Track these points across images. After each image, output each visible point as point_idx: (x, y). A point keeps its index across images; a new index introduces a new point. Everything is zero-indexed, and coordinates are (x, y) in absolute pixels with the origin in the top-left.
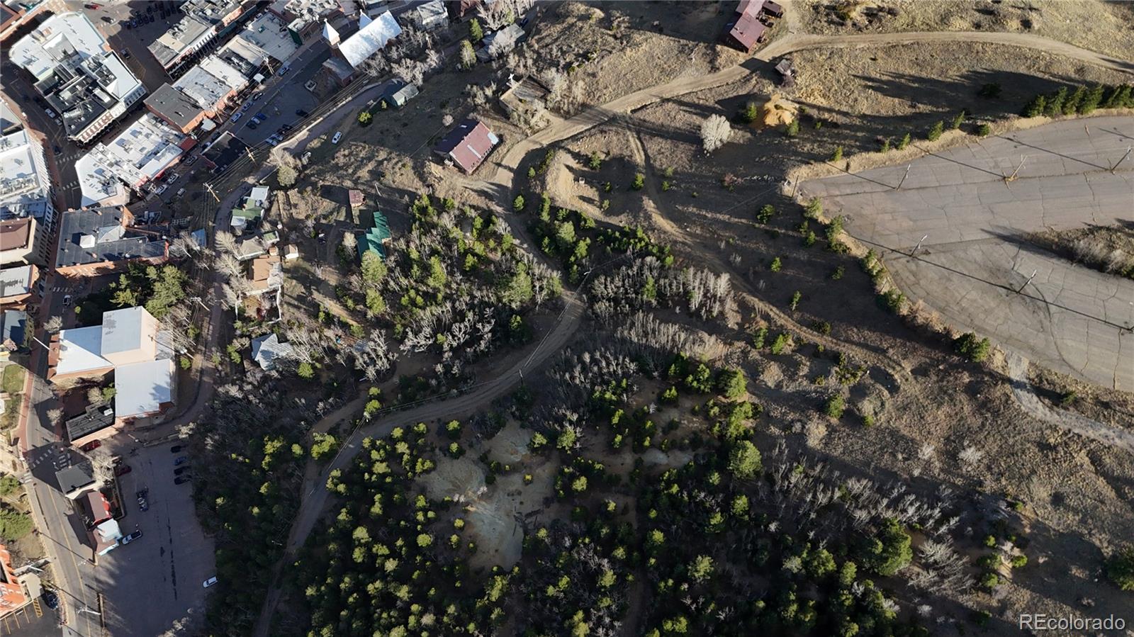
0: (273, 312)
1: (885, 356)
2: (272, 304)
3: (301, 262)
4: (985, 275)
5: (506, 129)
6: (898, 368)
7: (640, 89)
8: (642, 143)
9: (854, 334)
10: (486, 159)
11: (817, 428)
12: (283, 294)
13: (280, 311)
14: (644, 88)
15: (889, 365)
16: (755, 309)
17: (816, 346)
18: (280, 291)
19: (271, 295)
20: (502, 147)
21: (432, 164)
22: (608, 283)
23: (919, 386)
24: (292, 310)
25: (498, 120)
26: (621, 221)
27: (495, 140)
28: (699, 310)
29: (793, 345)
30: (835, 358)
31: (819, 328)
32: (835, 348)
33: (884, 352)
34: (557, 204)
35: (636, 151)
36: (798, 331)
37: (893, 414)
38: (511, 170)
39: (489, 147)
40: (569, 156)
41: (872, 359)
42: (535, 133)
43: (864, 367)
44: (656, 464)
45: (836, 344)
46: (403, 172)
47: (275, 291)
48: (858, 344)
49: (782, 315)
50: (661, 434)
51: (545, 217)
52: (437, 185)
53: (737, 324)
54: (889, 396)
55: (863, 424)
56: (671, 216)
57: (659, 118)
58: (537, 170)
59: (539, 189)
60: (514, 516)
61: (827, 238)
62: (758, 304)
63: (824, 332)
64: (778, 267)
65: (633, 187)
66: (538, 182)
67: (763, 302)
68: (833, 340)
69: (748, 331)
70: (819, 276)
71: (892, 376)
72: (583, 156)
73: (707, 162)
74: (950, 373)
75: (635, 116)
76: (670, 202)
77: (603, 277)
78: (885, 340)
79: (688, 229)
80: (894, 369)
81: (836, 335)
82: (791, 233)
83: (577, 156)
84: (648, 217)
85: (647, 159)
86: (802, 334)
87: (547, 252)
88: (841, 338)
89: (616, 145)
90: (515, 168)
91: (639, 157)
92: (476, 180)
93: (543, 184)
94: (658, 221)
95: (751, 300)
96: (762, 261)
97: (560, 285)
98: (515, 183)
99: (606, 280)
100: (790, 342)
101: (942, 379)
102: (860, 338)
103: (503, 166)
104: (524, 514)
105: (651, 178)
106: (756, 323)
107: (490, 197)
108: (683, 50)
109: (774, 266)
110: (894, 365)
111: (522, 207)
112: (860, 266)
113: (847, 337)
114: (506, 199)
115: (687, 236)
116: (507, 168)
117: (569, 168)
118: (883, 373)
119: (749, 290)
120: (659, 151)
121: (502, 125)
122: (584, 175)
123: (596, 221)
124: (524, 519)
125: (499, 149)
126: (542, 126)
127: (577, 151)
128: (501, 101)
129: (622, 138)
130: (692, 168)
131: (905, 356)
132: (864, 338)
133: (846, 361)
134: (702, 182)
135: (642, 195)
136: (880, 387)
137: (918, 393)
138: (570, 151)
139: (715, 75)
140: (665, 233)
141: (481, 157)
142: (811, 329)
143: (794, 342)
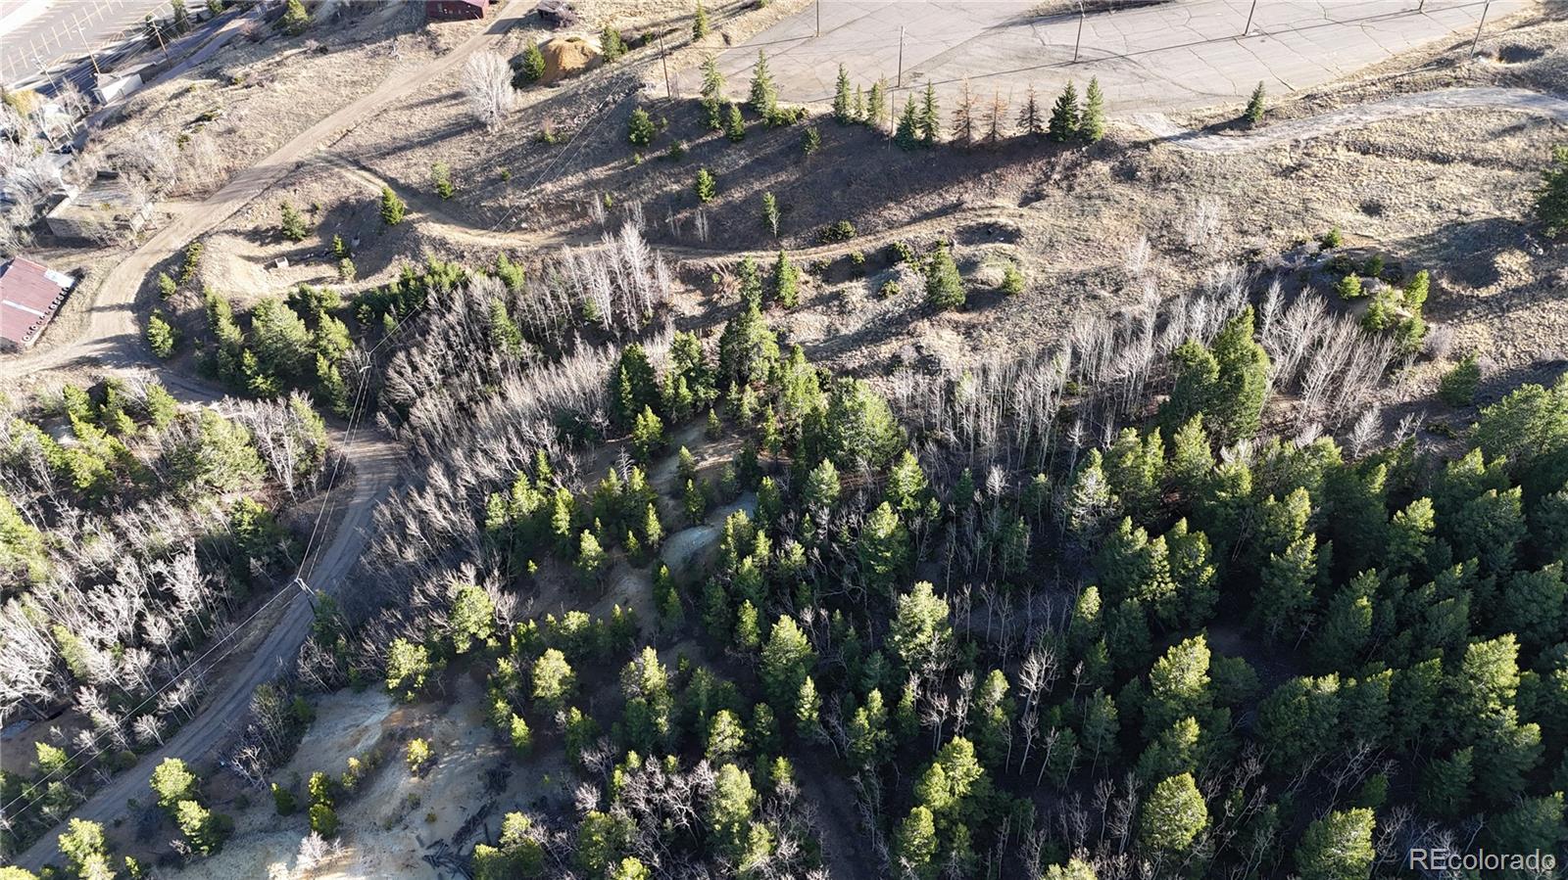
1: (964, 211)
4: (1018, 64)
5: (77, 259)
6: (997, 212)
7: (327, 116)
8: (369, 170)
9: (896, 212)
10: (57, 314)
11: (941, 338)
14: (333, 112)
15: (980, 216)
16: (712, 269)
17: (849, 258)
20: (85, 281)
22: (417, 359)
23: (1045, 213)
25: (61, 256)
26: (389, 277)
27: (67, 282)
28: (618, 318)
29: (810, 279)
30: (891, 256)
31: (837, 236)
32: (880, 244)
33: (957, 207)
34: (247, 305)
35: (365, 183)
36: (804, 257)
37: (1041, 260)
38: (121, 307)
39: (56, 296)
40: (240, 241)
41: (948, 225)
42: (148, 240)
43: (944, 239)
44: (695, 554)
45: (879, 239)
48: (913, 221)
49: (764, 253)
50: (671, 503)
51: (230, 332)
53: (700, 304)
54: (1013, 246)
55: (1009, 294)
56: (483, 224)
57: (381, 133)
58: (177, 278)
59: (196, 299)
60: (426, 858)
61: (760, 115)
62: (714, 262)
63: (846, 237)
64: (710, 190)
65: (387, 222)
66: (188, 294)
67: (720, 255)
68: (869, 238)
69: (724, 303)
70: (783, 168)
71: (996, 223)
72: (267, 231)
73: (501, 137)
74: (1075, 176)
75: (337, 149)
76: (468, 206)
77: (402, 355)
78: (947, 191)
79: (524, 225)
80: (990, 215)
81: (869, 230)
82: (701, 141)
83: (256, 235)
84: (440, 245)
85: (392, 182)
86: (816, 258)
87: (264, 386)
88: (880, 228)
89: (324, 192)
90: (132, 301)
91: (375, 188)
92: (46, 352)
93: (200, 289)
94: (461, 240)
95: (699, 263)
96: (679, 201)
97: (320, 425)
98: (143, 321)
99: (409, 355)
100: (804, 277)
101: (1071, 188)
102: (908, 211)
103: (101, 309)
104: (448, 841)
105: (414, 200)
106: (729, 286)
107: (94, 362)
108: (375, 54)
109: (705, 190)
110: (986, 212)
111: (171, 341)
112: (836, 122)
113: (888, 222)
114: (133, 351)
115: (527, 237)
116: (111, 308)
117: (249, 259)
118: (978, 229)
119: (686, 253)
120: (408, 166)
121: (73, 258)
122: (282, 256)
123: (344, 298)
124: (454, 850)
125: (81, 287)
126: (160, 227)
127: (250, 227)
128: (52, 220)
129: (329, 181)
130: (479, 154)
131: (993, 194)
132: (913, 207)
133: (910, 249)
134: (508, 158)
135: (410, 224)
136: (991, 245)
137: (1052, 221)
138: (235, 233)
139: (447, 58)
140: (484, 249)
141: (42, 315)
142: (824, 244)
143: (810, 273)
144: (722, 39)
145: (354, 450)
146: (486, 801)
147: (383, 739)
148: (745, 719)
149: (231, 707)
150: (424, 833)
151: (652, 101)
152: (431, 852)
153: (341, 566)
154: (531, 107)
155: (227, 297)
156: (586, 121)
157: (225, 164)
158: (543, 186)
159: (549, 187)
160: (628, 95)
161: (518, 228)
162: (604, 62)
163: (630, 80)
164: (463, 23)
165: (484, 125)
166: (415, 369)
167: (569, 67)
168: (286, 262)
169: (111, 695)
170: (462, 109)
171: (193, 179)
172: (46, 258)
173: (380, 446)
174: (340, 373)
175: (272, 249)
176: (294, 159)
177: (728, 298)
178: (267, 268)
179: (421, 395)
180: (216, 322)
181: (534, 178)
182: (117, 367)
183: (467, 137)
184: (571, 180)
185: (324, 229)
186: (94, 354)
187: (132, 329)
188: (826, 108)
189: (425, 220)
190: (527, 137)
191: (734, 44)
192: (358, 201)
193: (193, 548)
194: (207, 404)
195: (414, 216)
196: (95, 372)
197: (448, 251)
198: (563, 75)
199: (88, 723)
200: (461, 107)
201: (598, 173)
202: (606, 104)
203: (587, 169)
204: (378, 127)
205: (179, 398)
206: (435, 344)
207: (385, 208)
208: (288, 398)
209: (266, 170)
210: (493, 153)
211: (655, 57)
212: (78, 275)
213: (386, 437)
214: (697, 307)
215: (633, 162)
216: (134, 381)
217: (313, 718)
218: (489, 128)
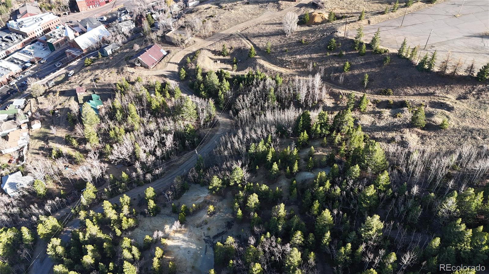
0: (21, 159)
1: (435, 96)
2: (20, 155)
3: (43, 130)
4: (472, 50)
5: (169, 48)
6: (447, 99)
7: (243, 22)
8: (249, 40)
9: (409, 90)
10: (160, 61)
11: (411, 136)
12: (28, 149)
13: (25, 158)
14: (245, 22)
15: (440, 99)
16: (340, 94)
17: (388, 101)
18: (26, 147)
19: (20, 150)
20: (169, 54)
21: (128, 68)
22: (245, 98)
23: (465, 104)
24: (33, 155)
25: (166, 46)
26: (245, 73)
27: (165, 53)
28: (306, 101)
29: (372, 105)
30: (403, 104)
31: (386, 93)
32: (400, 100)
33: (433, 94)
34: (206, 71)
35: (247, 44)
36: (372, 97)
37: (458, 120)
38: (176, 64)
39: (162, 56)
40: (210, 53)
41: (427, 99)
42: (187, 47)
43: (424, 104)
44: (306, 180)
45: (400, 98)
46: (110, 75)
47: (23, 147)
48: (415, 95)
49: (359, 93)
50: (304, 162)
51: (200, 77)
52: (131, 76)
53: (333, 103)
54: (449, 113)
55: (442, 128)
56: (275, 63)
57: (256, 30)
58: (191, 59)
59: (194, 66)
60: (204, 239)
61: (372, 49)
62: (342, 91)
63: (389, 94)
64: (348, 69)
65: (249, 56)
66: (193, 64)
67: (345, 90)
68: (397, 97)
69: (341, 105)
70: (374, 67)
71: (445, 103)
72: (218, 51)
73: (289, 39)
74: (481, 94)
75: (243, 32)
76: (273, 57)
77: (241, 96)
78: (430, 88)
79: (287, 66)
80: (444, 100)
81: (397, 94)
82: (350, 53)
83: (214, 52)
84: (262, 67)
85: (254, 45)
86: (376, 98)
87: (203, 94)
88: (402, 94)
89: (235, 44)
90: (179, 63)
91: (249, 46)
92: (155, 71)
93: (196, 64)
94: (268, 67)
95: (337, 91)
96: (337, 70)
97: (214, 109)
98: (180, 69)
99: (243, 97)
100: (370, 103)
101: (478, 98)
102: (414, 91)
103: (171, 63)
104: (211, 237)
105: (259, 52)
106: (344, 100)
107: (165, 76)
108: (262, 7)
109: (346, 68)
110: (443, 98)
111: (185, 76)
112: (398, 56)
113: (405, 93)
114: (175, 76)
115: (287, 70)
116: (173, 63)
117: (211, 58)
118: (438, 103)
119: (333, 86)
120: (260, 42)
121: (168, 47)
122: (219, 59)
123: (231, 76)
124: (212, 240)
125: (168, 56)
126: (191, 44)
127: (214, 49)
128: (167, 36)
129: (238, 41)
130: (281, 42)
131: (447, 93)
132: (416, 90)
133: (410, 104)
134: (289, 45)
135: (256, 58)
136: (441, 110)
137: (467, 108)
138: (209, 50)
139: (282, 12)
140: (274, 71)
141: (157, 60)
142: (380, 95)
143: (373, 103)
144: (367, 22)
145: (221, 119)
146: (225, 230)
147: (203, 202)
148: (305, 236)
149: (170, 178)
150: (206, 232)
151: (338, 37)
152: (206, 238)
153: (208, 150)
154: (301, 31)
155: (202, 67)
156: (316, 39)
157: (212, 30)
158: (296, 56)
159: (298, 57)
160: (331, 33)
161: (285, 67)
162: (327, 22)
163: (334, 29)
164: (289, 2)
165: (286, 34)
166: (244, 101)
167: (316, 21)
168: (220, 62)
169: (143, 164)
170: (281, 28)
171: (204, 33)
172: (162, 46)
173: (228, 120)
174: (224, 96)
175: (217, 57)
176: (231, 33)
177: (343, 104)
178: (214, 62)
179: (243, 108)
180: (197, 74)
181: (295, 53)
182: (170, 79)
183: (279, 37)
184: (306, 56)
185: (232, 55)
186: (166, 74)
187: (177, 70)
188: (396, 51)
189: (260, 58)
190: (297, 40)
191: (371, 24)
192: (244, 49)
193: (173, 133)
194: (188, 95)
195: (257, 57)
196: (164, 79)
197: (264, 69)
198: (314, 23)
199: (136, 171)
200: (280, 27)
201: (314, 56)
202: (324, 35)
203: (311, 54)
204: (256, 28)
205: (182, 92)
206: (251, 95)
207: (250, 52)
208: (209, 100)
209: (222, 34)
210: (285, 43)
211: (343, 24)
212: (168, 52)
213: (230, 118)
214: (331, 104)
215: (326, 55)
216: (173, 84)
217: (188, 189)
218: (287, 35)
